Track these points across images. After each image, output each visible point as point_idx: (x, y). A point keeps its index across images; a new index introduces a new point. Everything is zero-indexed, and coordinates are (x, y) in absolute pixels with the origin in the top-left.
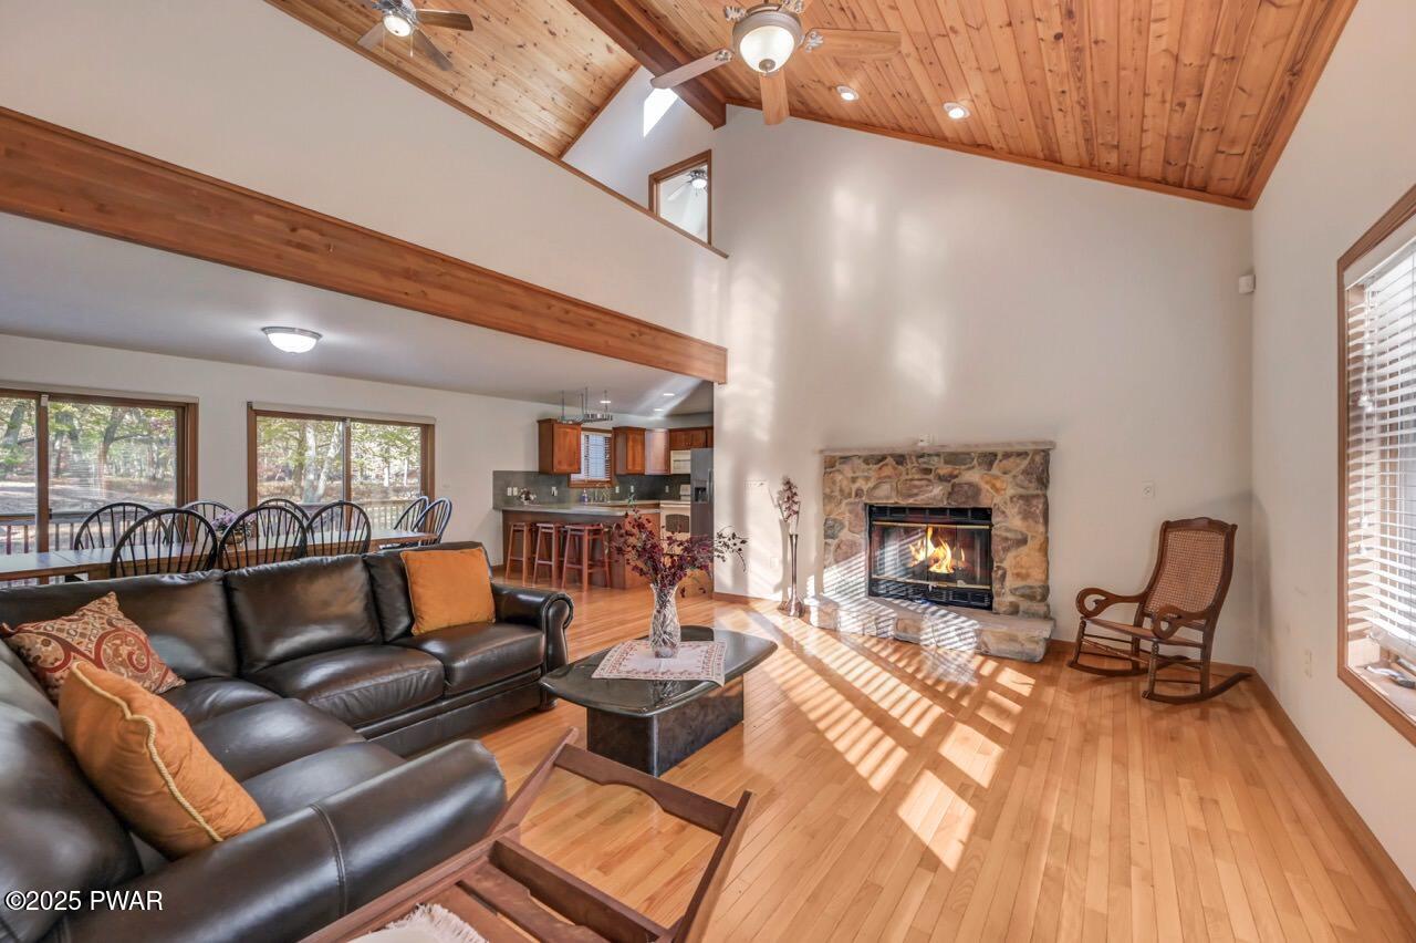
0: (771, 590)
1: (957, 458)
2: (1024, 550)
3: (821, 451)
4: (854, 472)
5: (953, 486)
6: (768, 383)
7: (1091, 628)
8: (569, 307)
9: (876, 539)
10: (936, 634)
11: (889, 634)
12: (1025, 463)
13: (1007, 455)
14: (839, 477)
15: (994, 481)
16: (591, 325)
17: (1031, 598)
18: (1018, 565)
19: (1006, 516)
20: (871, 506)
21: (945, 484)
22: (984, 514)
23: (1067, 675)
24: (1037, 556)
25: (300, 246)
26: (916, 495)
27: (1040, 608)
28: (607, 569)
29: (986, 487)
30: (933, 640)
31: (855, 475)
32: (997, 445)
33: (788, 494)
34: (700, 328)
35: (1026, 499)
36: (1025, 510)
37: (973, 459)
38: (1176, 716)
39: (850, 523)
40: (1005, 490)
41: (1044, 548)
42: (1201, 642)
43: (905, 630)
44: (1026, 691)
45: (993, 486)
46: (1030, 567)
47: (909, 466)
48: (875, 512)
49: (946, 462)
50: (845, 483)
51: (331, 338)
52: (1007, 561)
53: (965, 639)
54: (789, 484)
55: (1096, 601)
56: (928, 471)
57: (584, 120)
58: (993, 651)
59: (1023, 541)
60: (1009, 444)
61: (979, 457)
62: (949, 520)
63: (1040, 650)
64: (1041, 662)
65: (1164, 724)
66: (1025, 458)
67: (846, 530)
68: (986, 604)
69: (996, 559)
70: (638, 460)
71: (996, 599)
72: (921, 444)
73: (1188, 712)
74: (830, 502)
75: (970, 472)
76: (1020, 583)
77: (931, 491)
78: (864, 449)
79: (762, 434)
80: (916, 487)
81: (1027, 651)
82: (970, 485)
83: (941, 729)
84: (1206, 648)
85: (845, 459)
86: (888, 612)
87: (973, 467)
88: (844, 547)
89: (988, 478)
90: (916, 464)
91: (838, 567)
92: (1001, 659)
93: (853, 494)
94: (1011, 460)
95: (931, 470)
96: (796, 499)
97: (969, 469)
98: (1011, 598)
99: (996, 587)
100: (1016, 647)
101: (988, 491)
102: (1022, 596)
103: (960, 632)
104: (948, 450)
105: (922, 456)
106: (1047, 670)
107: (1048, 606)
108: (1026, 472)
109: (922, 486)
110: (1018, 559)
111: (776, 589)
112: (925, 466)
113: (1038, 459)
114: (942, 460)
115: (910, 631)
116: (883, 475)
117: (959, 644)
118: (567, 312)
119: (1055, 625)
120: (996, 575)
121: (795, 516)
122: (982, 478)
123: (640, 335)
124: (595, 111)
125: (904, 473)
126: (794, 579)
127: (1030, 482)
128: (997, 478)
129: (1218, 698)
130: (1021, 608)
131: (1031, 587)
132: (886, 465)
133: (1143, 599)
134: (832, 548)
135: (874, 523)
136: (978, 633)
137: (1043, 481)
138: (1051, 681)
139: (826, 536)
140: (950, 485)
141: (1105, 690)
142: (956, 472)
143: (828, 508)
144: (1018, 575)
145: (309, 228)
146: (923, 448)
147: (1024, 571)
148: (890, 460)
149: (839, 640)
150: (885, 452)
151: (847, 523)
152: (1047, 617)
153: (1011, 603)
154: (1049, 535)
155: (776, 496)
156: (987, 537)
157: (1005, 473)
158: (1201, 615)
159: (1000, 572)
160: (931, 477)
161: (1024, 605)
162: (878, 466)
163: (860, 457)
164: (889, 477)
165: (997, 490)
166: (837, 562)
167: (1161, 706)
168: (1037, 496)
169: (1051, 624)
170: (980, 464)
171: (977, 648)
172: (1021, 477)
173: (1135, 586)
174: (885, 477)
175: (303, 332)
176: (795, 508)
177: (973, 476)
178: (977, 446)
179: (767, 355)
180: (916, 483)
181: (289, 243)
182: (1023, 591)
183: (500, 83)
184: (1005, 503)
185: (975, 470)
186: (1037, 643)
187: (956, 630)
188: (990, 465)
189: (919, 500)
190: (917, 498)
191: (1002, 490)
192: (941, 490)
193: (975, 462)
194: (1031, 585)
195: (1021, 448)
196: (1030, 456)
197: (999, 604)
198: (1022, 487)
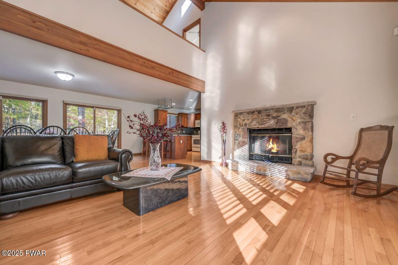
0: (218, 158)
1: (279, 110)
2: (304, 141)
3: (233, 111)
4: (244, 118)
5: (278, 120)
6: (218, 91)
7: (330, 168)
8: (146, 61)
9: (252, 140)
10: (270, 171)
11: (254, 172)
12: (304, 110)
13: (297, 107)
14: (239, 120)
15: (293, 118)
16: (153, 68)
17: (307, 159)
18: (301, 147)
19: (297, 130)
20: (250, 130)
21: (275, 119)
22: (289, 130)
23: (320, 186)
24: (309, 144)
25: (36, 28)
26: (265, 124)
27: (310, 163)
28: (170, 153)
30: (269, 174)
31: (244, 119)
32: (294, 104)
33: (223, 127)
34: (196, 73)
35: (305, 123)
36: (304, 127)
38: (366, 203)
39: (243, 135)
40: (297, 120)
41: (312, 141)
42: (377, 173)
43: (260, 170)
44: (301, 191)
45: (293, 119)
46: (306, 148)
47: (263, 114)
48: (251, 131)
49: (275, 112)
50: (241, 121)
51: (79, 77)
52: (298, 146)
53: (281, 173)
54: (223, 123)
55: (332, 158)
56: (269, 115)
57: (164, 16)
58: (291, 178)
59: (304, 138)
60: (298, 103)
61: (287, 109)
62: (276, 133)
63: (309, 178)
64: (310, 182)
65: (360, 206)
66: (304, 108)
67: (241, 138)
68: (290, 162)
69: (293, 145)
70: (186, 123)
71: (293, 160)
72: (266, 106)
73: (372, 201)
74: (236, 128)
75: (284, 115)
76: (302, 154)
77: (270, 122)
78: (247, 109)
79: (216, 108)
80: (265, 121)
81: (304, 178)
82: (284, 119)
83: (264, 203)
84: (379, 176)
85: (241, 113)
86: (254, 164)
87: (285, 113)
88: (241, 143)
89: (290, 116)
90: (265, 113)
91: (239, 150)
92: (294, 181)
93: (244, 125)
94: (299, 109)
96: (226, 128)
97: (283, 114)
98: (299, 159)
99: (293, 155)
100: (300, 176)
101: (290, 121)
102: (303, 158)
103: (279, 171)
104: (276, 107)
105: (267, 110)
106: (311, 185)
107: (313, 162)
108: (305, 113)
109: (267, 121)
110: (301, 145)
111: (220, 158)
112: (268, 114)
113: (309, 108)
114: (274, 111)
115: (261, 171)
116: (253, 118)
117: (279, 175)
118: (144, 63)
119: (316, 169)
120: (294, 151)
121: (225, 133)
122: (288, 116)
123: (173, 73)
124: (168, 13)
125: (261, 117)
126: (225, 154)
127: (306, 116)
128: (294, 116)
129: (385, 197)
130: (303, 163)
131: (306, 155)
132: (255, 114)
133: (351, 158)
134: (237, 144)
135: (251, 135)
136: (286, 171)
137: (311, 116)
138: (314, 188)
139: (235, 140)
140: (276, 120)
141: (335, 192)
142: (279, 115)
143: (236, 130)
144: (302, 151)
145: (40, 22)
146: (267, 107)
147: (304, 149)
148: (256, 113)
149: (238, 174)
150: (254, 110)
151: (241, 135)
152: (312, 166)
153: (299, 161)
154: (314, 136)
155: (220, 128)
156: (291, 138)
157: (297, 114)
158: (377, 162)
159: (295, 150)
160: (270, 117)
161: (304, 162)
162: (252, 115)
163: (246, 112)
164: (256, 118)
165: (294, 120)
166: (238, 148)
167: (359, 198)
168: (309, 122)
169: (314, 168)
170: (287, 112)
171: (286, 177)
172: (303, 115)
173: (349, 153)
174: (254, 119)
175: (67, 73)
176: (225, 131)
177: (285, 116)
178: (286, 105)
179: (218, 83)
181: (32, 26)
182: (303, 156)
183: (137, 4)
184: (297, 125)
185: (286, 114)
186: (308, 174)
187: (278, 170)
188: (291, 111)
189: (266, 126)
190: (265, 125)
191: (296, 120)
192: (274, 122)
193: (286, 111)
194: (307, 154)
195: (303, 105)
196: (306, 107)
197: (295, 162)
198: (303, 119)
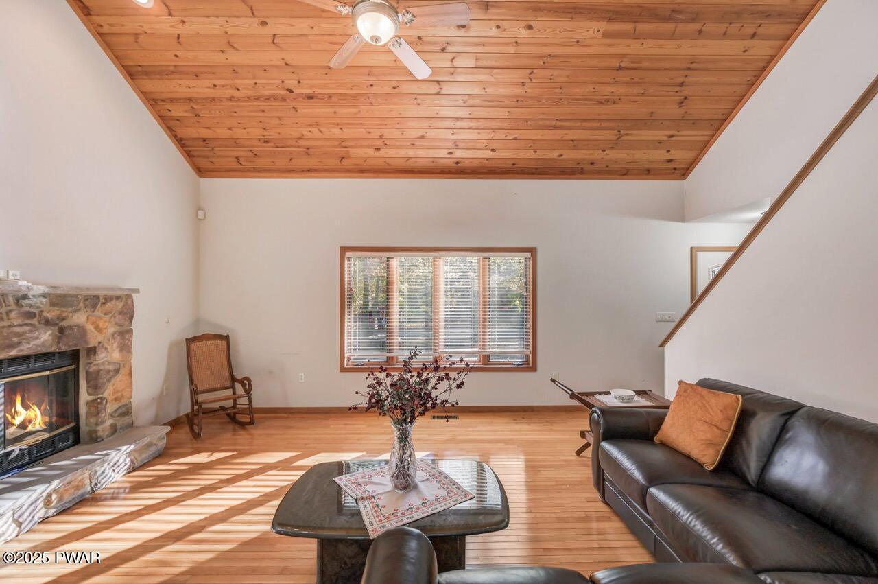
1: (60, 300)
2: (119, 376)
5: (61, 330)
12: (120, 306)
13: (107, 299)
15: (97, 322)
17: (122, 415)
18: (115, 392)
19: (108, 352)
21: (54, 328)
24: (126, 379)
26: (19, 344)
27: (126, 420)
29: (90, 327)
32: (99, 288)
35: (122, 334)
36: (121, 344)
37: (79, 302)
40: (107, 328)
41: (129, 372)
45: (96, 326)
46: (123, 390)
47: (5, 310)
49: (55, 304)
52: (109, 390)
56: (31, 315)
59: (117, 371)
61: (85, 300)
66: (121, 301)
75: (77, 314)
76: (117, 406)
77: (37, 338)
80: (16, 334)
81: (157, 449)
82: (77, 326)
87: (79, 310)
89: (93, 319)
90: (13, 307)
94: (113, 302)
95: (35, 314)
97: (75, 311)
98: (109, 422)
99: (101, 416)
101: (92, 332)
102: (118, 415)
104: (55, 291)
105: (24, 297)
107: (133, 417)
108: (122, 312)
109: (24, 333)
110: (115, 386)
112: (28, 309)
113: (128, 301)
114: (48, 301)
120: (102, 404)
122: (87, 319)
127: (123, 319)
128: (100, 318)
130: (118, 427)
137: (131, 319)
140: (56, 330)
142: (64, 315)
144: (115, 399)
146: (26, 288)
147: (119, 395)
152: (133, 425)
153: (111, 425)
156: (73, 376)
157: (106, 314)
159: (104, 402)
160: (35, 321)
161: (119, 423)
165: (100, 330)
168: (127, 330)
170: (85, 306)
172: (117, 317)
177: (79, 318)
178: (82, 289)
180: (17, 329)
182: (120, 411)
184: (107, 340)
185: (82, 312)
188: (94, 306)
189: (25, 349)
190: (22, 348)
191: (105, 329)
192: (50, 335)
193: (81, 304)
194: (123, 404)
195: (119, 293)
196: (124, 299)
197: (103, 431)
198: (120, 325)
